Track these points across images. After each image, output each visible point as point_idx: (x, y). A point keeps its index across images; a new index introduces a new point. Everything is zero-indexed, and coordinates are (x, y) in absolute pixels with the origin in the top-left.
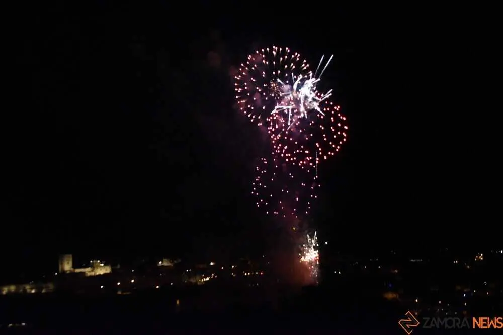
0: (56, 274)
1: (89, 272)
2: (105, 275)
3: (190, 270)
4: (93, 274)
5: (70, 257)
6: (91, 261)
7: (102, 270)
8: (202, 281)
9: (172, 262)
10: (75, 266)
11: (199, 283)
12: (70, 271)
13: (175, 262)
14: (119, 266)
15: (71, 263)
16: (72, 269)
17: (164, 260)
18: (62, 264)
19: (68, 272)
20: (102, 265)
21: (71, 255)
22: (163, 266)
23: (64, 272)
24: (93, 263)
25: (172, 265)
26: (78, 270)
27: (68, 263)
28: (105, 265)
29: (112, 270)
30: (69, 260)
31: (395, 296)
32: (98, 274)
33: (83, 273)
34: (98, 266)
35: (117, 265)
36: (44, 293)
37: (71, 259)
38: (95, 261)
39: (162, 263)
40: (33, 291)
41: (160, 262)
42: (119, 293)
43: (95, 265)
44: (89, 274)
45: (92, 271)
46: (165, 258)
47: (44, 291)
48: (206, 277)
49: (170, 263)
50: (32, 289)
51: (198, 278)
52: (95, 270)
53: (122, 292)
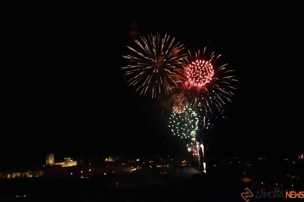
0: (44, 166)
1: (64, 165)
2: (73, 166)
3: (124, 164)
4: (66, 166)
5: (52, 156)
6: (65, 158)
7: (72, 164)
8: (132, 170)
9: (114, 159)
10: (56, 161)
11: (130, 172)
12: (52, 164)
13: (116, 159)
14: (82, 162)
15: (53, 159)
16: (54, 163)
17: (109, 157)
18: (48, 160)
19: (51, 165)
20: (72, 160)
21: (53, 155)
22: (108, 162)
23: (49, 165)
24: (66, 159)
25: (114, 161)
26: (57, 164)
27: (51, 159)
28: (73, 160)
29: (78, 163)
30: (52, 157)
31: (249, 180)
32: (69, 166)
33: (60, 165)
34: (69, 162)
35: (80, 161)
36: (37, 178)
37: (53, 157)
38: (67, 158)
39: (108, 159)
40: (31, 176)
41: (107, 159)
42: (82, 177)
43: (67, 161)
44: (64, 166)
45: (66, 164)
46: (109, 156)
47: (37, 176)
48: (134, 168)
49: (113, 159)
50: (30, 175)
51: (129, 168)
52: (68, 164)
53: (84, 177)
